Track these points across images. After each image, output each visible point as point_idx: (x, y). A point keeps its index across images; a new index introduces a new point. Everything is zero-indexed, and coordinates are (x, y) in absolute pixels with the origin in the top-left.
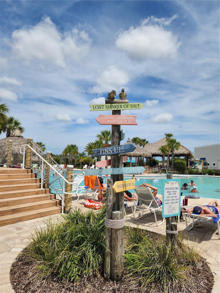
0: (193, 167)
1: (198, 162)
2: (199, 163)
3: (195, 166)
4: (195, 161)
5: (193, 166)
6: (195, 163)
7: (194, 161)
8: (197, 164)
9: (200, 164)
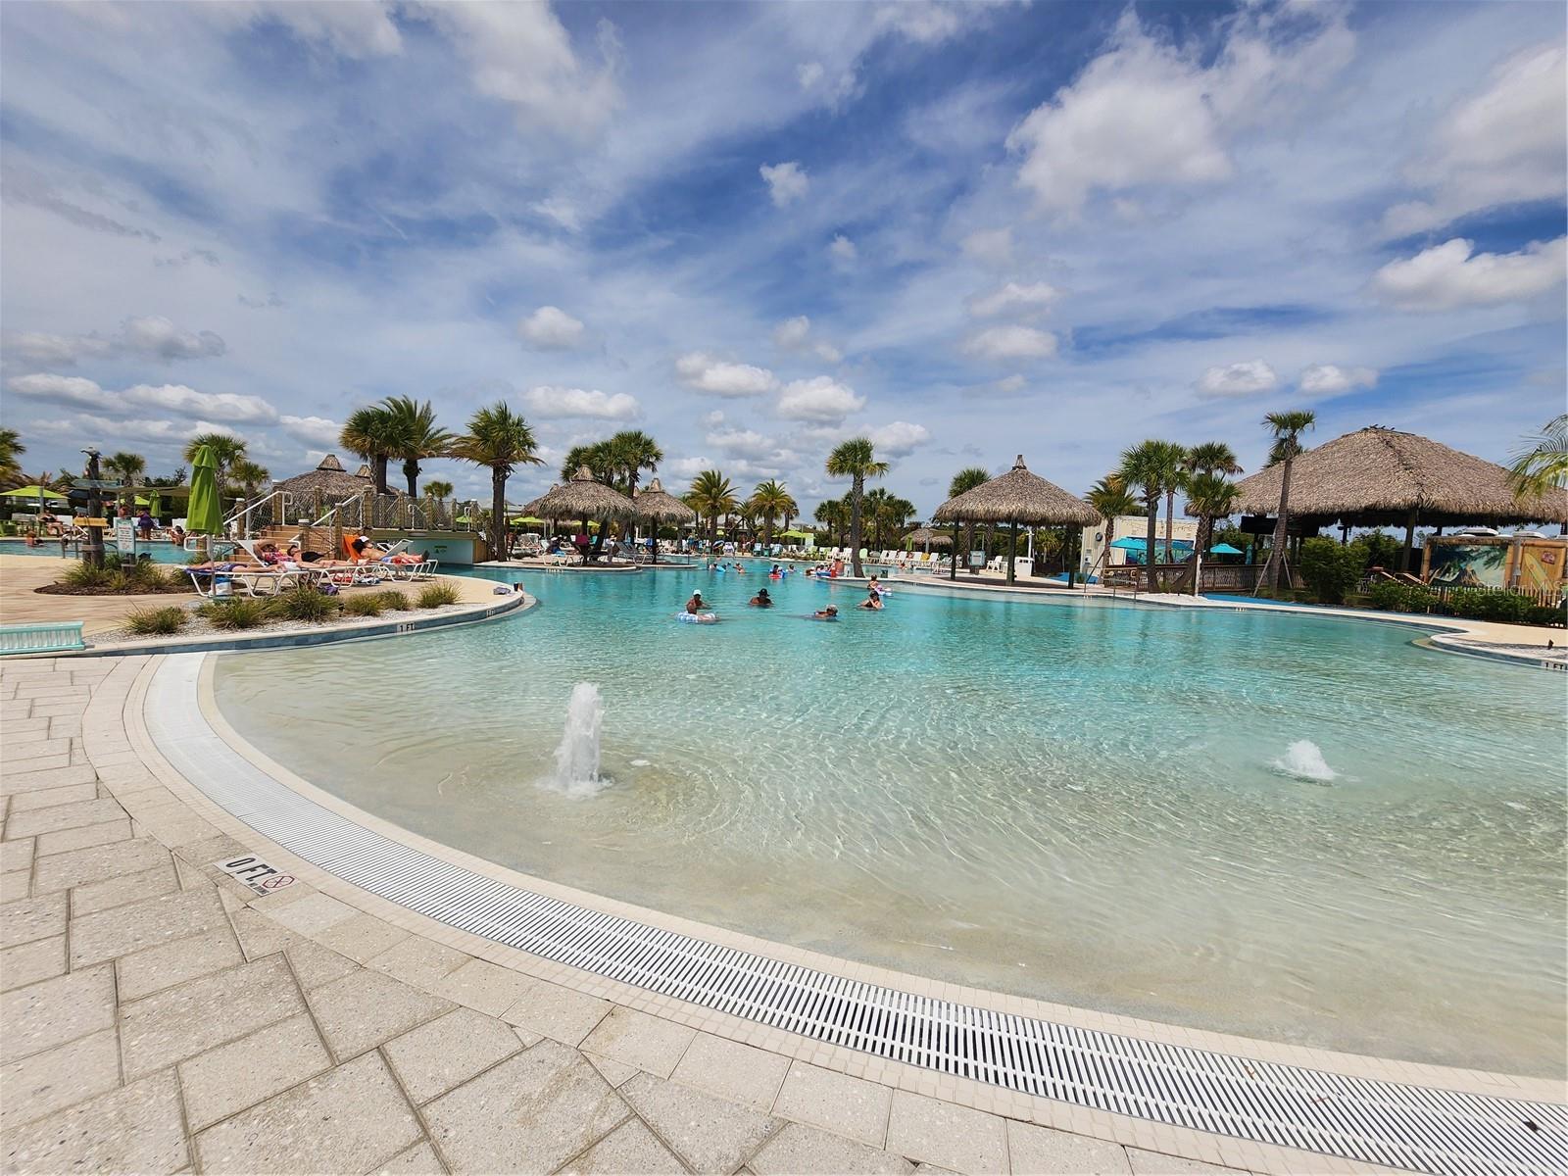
0: (1449, 578)
1: (1486, 548)
2: (1492, 555)
3: (1463, 572)
4: (1466, 546)
5: (1448, 571)
6: (1465, 557)
7: (1458, 546)
8: (1475, 559)
9: (1494, 559)
